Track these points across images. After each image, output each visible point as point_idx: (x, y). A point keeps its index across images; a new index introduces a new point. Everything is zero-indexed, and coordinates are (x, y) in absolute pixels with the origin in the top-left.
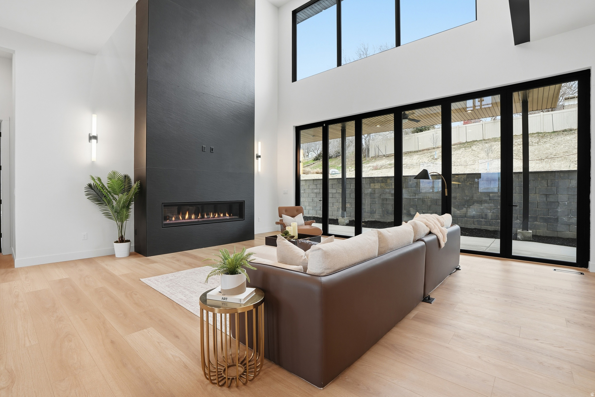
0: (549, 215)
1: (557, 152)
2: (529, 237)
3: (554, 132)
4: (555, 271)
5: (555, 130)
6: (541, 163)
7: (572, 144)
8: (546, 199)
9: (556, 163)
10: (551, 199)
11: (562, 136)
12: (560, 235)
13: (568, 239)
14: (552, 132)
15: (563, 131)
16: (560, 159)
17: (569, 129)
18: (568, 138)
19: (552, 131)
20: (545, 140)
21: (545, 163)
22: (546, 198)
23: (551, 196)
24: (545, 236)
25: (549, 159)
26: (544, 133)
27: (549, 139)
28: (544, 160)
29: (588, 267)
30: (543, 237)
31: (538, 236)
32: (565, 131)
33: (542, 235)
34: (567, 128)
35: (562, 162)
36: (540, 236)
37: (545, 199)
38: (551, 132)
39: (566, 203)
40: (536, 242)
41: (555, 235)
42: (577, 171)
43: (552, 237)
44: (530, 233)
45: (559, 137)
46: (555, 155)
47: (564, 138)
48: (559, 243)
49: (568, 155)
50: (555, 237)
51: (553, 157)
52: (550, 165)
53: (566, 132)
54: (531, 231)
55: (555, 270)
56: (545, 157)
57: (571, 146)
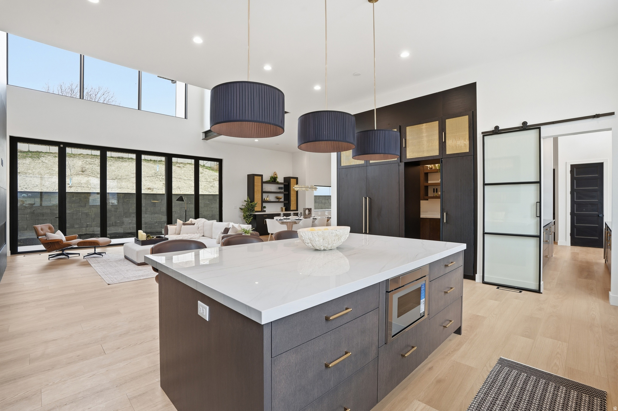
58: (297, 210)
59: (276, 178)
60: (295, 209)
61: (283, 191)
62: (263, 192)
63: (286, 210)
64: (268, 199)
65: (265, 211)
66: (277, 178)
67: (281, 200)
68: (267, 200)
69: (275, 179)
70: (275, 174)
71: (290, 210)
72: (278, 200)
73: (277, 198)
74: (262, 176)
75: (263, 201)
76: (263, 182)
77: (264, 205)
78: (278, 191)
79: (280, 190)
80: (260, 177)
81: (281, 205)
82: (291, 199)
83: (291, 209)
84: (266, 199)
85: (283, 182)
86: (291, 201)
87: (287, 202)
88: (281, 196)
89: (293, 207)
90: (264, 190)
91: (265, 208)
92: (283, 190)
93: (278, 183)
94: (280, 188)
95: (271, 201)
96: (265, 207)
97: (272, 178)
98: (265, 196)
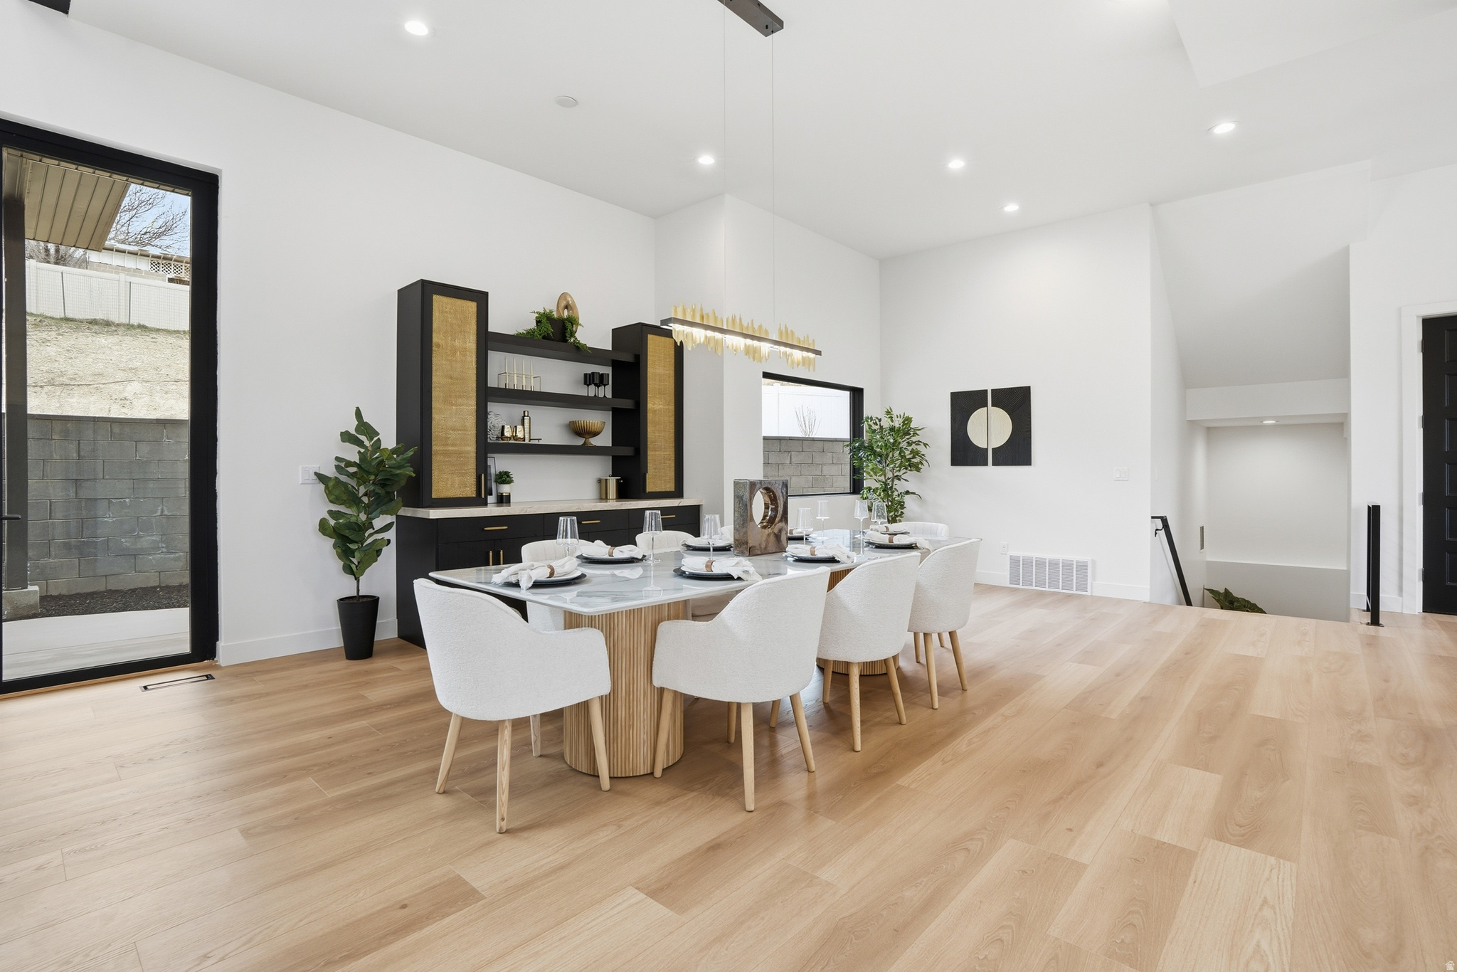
0: (84, 535)
1: (77, 372)
2: (31, 607)
3: (67, 320)
4: (147, 692)
5: (70, 315)
6: (35, 394)
7: (114, 358)
8: (76, 491)
9: (74, 400)
10: (86, 493)
11: (87, 333)
12: (114, 585)
13: (134, 591)
14: (61, 319)
15: (90, 323)
16: (86, 389)
17: (103, 320)
18: (103, 341)
19: (62, 316)
20: (44, 335)
21: (46, 396)
22: (74, 489)
23: (89, 482)
24: (73, 593)
25: (58, 385)
26: (39, 316)
27: (53, 334)
28: (41, 387)
29: (215, 657)
30: (71, 597)
31: (54, 596)
32: (93, 322)
33: (64, 592)
34: (99, 316)
35: (92, 399)
36: (60, 597)
37: (72, 494)
38: (59, 317)
39: (127, 500)
40: (54, 616)
41: (100, 586)
42: (189, 424)
43: (94, 593)
44: (35, 592)
45: (81, 333)
46: (72, 379)
47: (94, 339)
48: (115, 607)
49: (104, 381)
50: (101, 592)
51: (68, 382)
52: (59, 402)
53: (96, 327)
54: (36, 588)
55: (145, 688)
56: (45, 381)
57: (111, 362)
58: (678, 493)
59: (568, 325)
60: (670, 487)
61: (609, 395)
62: (486, 394)
63: (623, 494)
64: (520, 435)
65: (503, 500)
66: (573, 321)
67: (596, 442)
68: (515, 438)
69: (564, 328)
70: (566, 307)
71: (642, 494)
72: (579, 442)
73: (577, 430)
74: (481, 298)
75: (487, 446)
76: (488, 341)
77: (499, 463)
78: (582, 391)
79: (592, 391)
80: (471, 307)
81: (598, 468)
82: (650, 435)
83: (650, 487)
84: (508, 433)
85: (608, 346)
86: (650, 445)
87: (626, 451)
88: (599, 420)
89: (658, 475)
90: (493, 382)
91: (504, 482)
92: (606, 392)
93: (581, 353)
94: (589, 379)
95: (541, 442)
96: (504, 478)
97: (544, 319)
98: (501, 416)
